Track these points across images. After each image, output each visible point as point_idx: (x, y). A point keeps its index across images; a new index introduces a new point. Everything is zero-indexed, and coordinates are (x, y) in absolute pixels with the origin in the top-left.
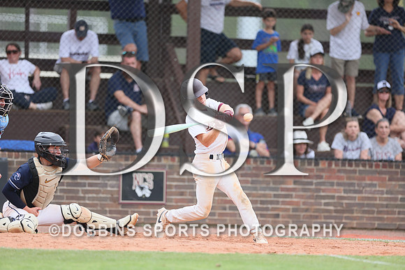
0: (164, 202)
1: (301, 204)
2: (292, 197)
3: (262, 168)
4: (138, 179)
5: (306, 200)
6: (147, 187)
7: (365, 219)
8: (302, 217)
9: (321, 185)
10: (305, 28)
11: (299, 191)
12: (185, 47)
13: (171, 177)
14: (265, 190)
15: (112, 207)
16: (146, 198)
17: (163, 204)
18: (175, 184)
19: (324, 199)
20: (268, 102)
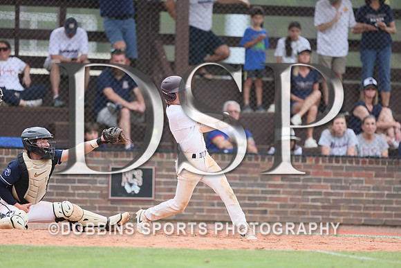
0: (153, 198)
1: (289, 200)
2: (279, 194)
3: (250, 164)
4: (127, 175)
5: (294, 197)
6: (136, 183)
7: (352, 215)
8: (289, 213)
9: (308, 182)
10: (293, 26)
11: (286, 188)
12: (173, 44)
13: (160, 173)
14: (252, 187)
15: (102, 203)
16: (135, 194)
17: (152, 200)
18: (163, 180)
19: (311, 195)
20: (256, 99)
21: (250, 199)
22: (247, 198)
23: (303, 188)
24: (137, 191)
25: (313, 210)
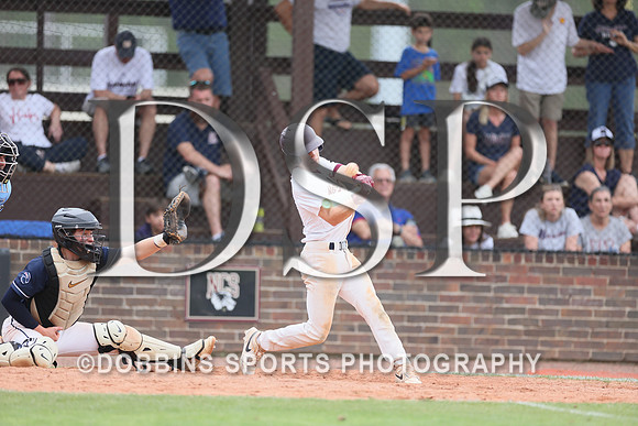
0: (256, 318)
2: (457, 311)
3: (410, 264)
4: (214, 281)
6: (229, 295)
7: (573, 345)
9: (503, 292)
10: (478, 44)
11: (468, 302)
12: (288, 73)
13: (267, 278)
14: (414, 300)
15: (175, 326)
16: (228, 311)
17: (255, 322)
18: (272, 289)
19: (509, 314)
20: (420, 161)
21: (411, 319)
22: (406, 319)
23: (496, 302)
24: (231, 307)
25: (512, 338)
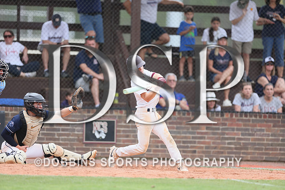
0: (115, 142)
1: (211, 143)
2: (205, 139)
3: (184, 118)
4: (96, 126)
5: (215, 141)
6: (103, 131)
7: (256, 154)
8: (212, 152)
9: (225, 130)
10: (214, 20)
11: (210, 134)
12: (129, 33)
13: (120, 124)
14: (186, 134)
15: (79, 145)
16: (102, 139)
17: (114, 144)
18: (122, 129)
19: (227, 140)
20: (188, 72)
21: (184, 142)
22: (182, 142)
23: (222, 135)
24: (103, 137)
25: (229, 151)
